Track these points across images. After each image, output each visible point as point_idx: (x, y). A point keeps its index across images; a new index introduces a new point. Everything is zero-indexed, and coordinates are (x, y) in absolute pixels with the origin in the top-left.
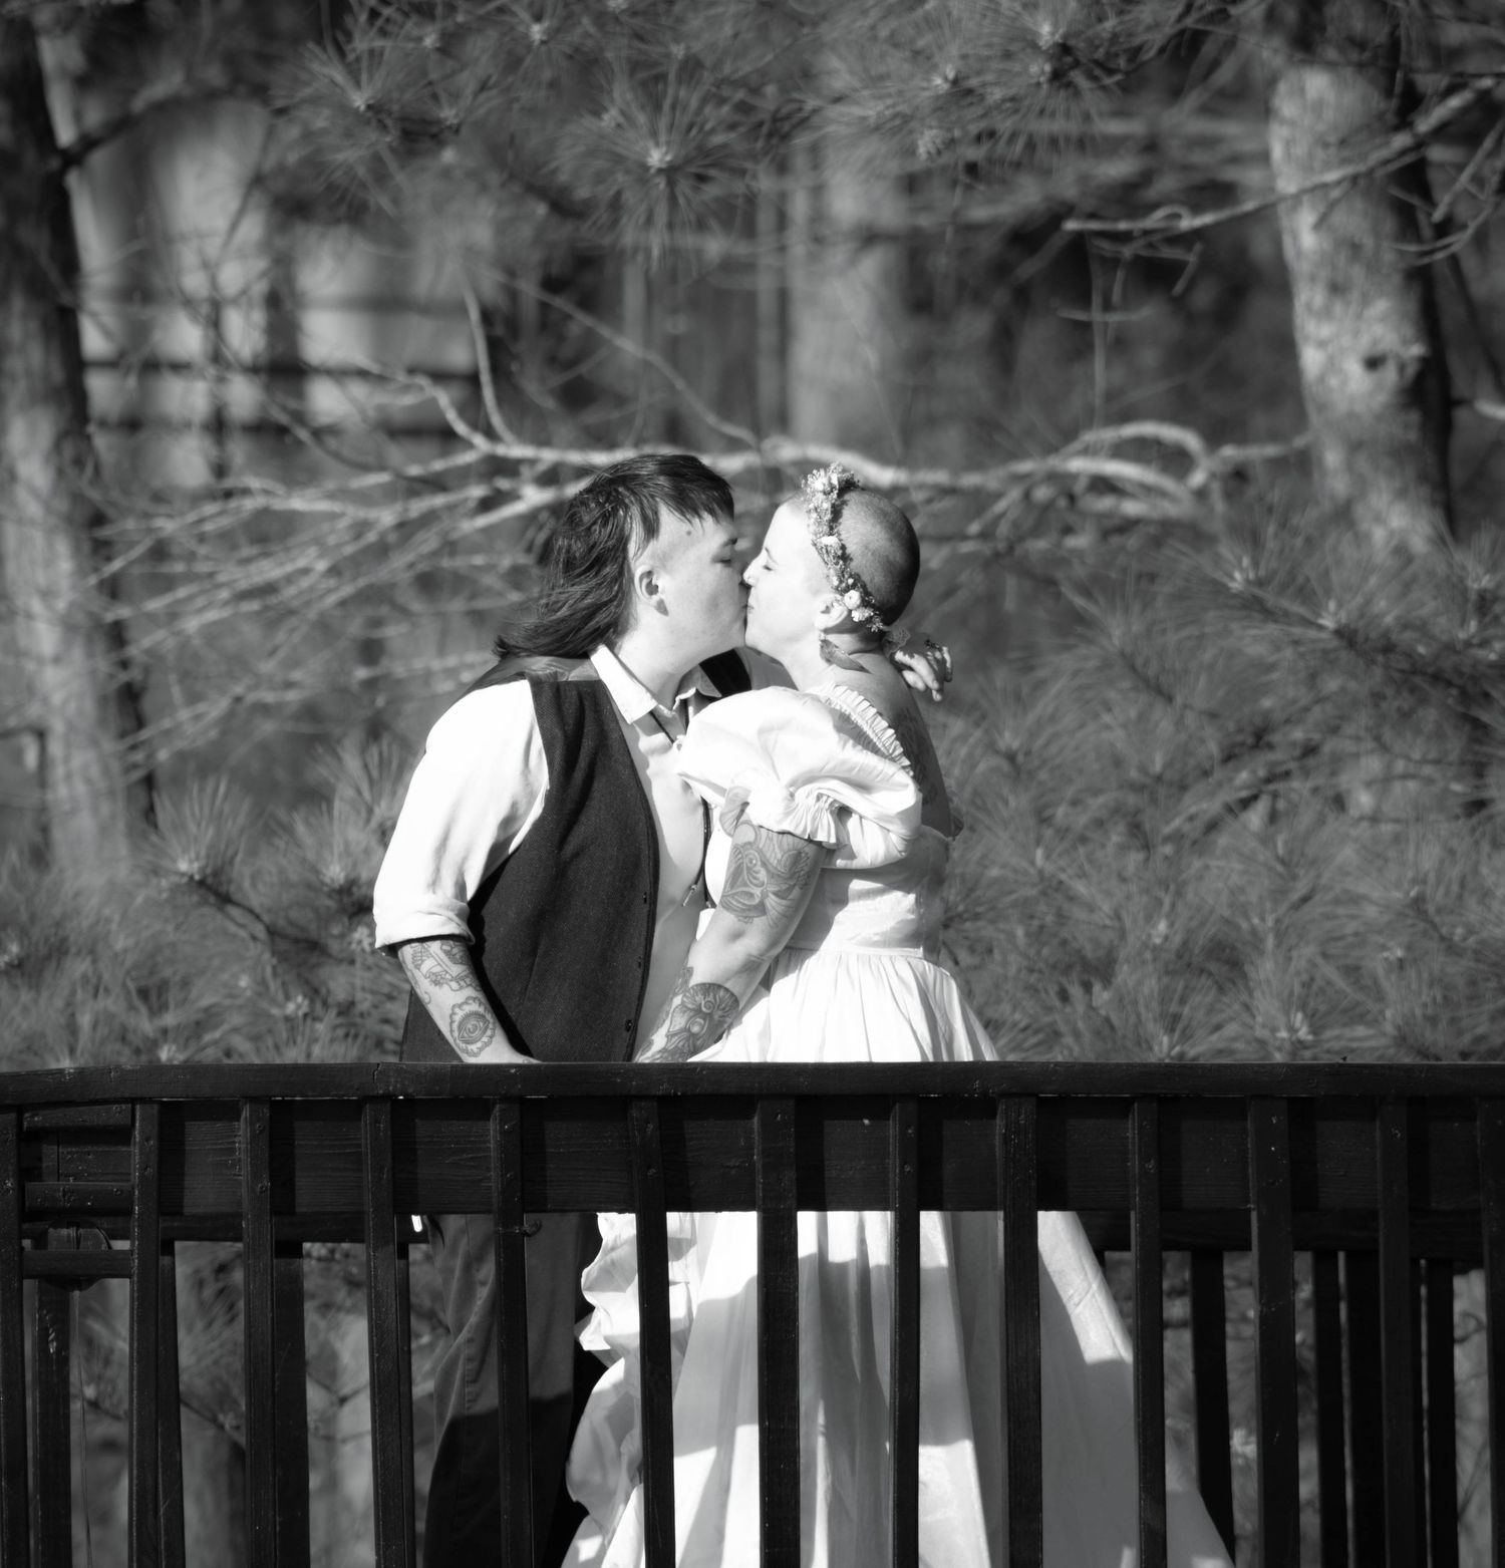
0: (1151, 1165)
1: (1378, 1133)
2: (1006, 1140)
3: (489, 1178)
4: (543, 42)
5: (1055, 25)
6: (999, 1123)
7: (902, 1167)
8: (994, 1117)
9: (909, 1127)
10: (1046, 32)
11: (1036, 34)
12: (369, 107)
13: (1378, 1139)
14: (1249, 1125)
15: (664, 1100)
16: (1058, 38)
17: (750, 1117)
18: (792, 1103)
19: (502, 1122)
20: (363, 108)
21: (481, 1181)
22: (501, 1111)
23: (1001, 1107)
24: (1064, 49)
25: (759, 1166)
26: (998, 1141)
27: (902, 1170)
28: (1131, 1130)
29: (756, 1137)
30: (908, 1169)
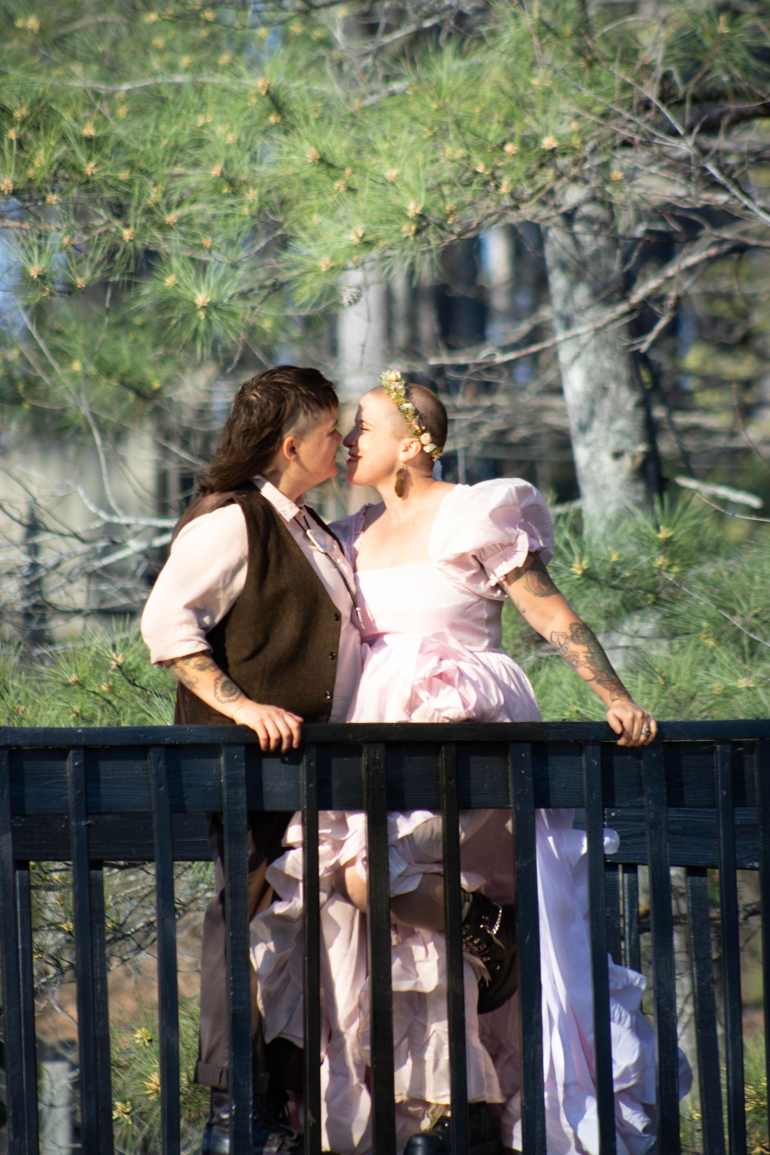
0: (452, 782)
1: (584, 763)
2: (368, 768)
3: (66, 794)
4: (130, 240)
5: (417, 205)
6: (364, 760)
7: (308, 784)
8: (360, 755)
9: (311, 761)
10: (413, 208)
11: (407, 210)
12: (39, 276)
13: (584, 766)
14: (509, 759)
15: (169, 747)
16: (418, 211)
17: (218, 757)
18: (243, 748)
19: (74, 760)
20: (35, 277)
21: (62, 796)
22: (74, 754)
23: (365, 749)
24: (422, 216)
25: (224, 785)
26: (363, 769)
27: (308, 787)
28: (441, 762)
29: (223, 768)
30: (311, 785)
